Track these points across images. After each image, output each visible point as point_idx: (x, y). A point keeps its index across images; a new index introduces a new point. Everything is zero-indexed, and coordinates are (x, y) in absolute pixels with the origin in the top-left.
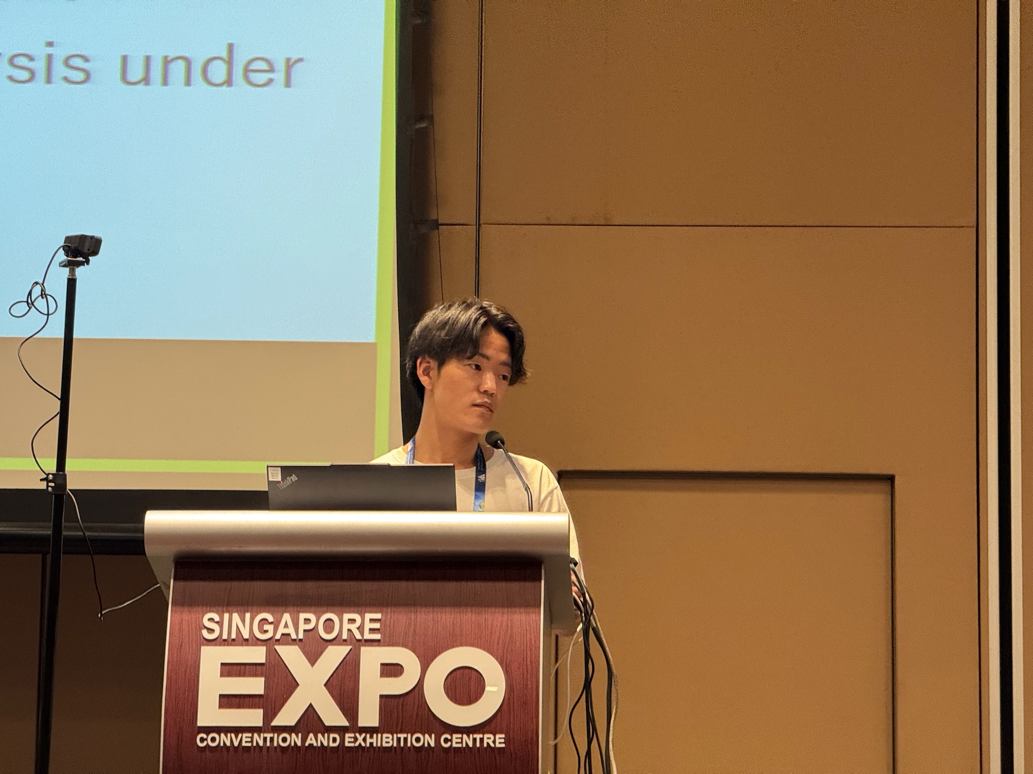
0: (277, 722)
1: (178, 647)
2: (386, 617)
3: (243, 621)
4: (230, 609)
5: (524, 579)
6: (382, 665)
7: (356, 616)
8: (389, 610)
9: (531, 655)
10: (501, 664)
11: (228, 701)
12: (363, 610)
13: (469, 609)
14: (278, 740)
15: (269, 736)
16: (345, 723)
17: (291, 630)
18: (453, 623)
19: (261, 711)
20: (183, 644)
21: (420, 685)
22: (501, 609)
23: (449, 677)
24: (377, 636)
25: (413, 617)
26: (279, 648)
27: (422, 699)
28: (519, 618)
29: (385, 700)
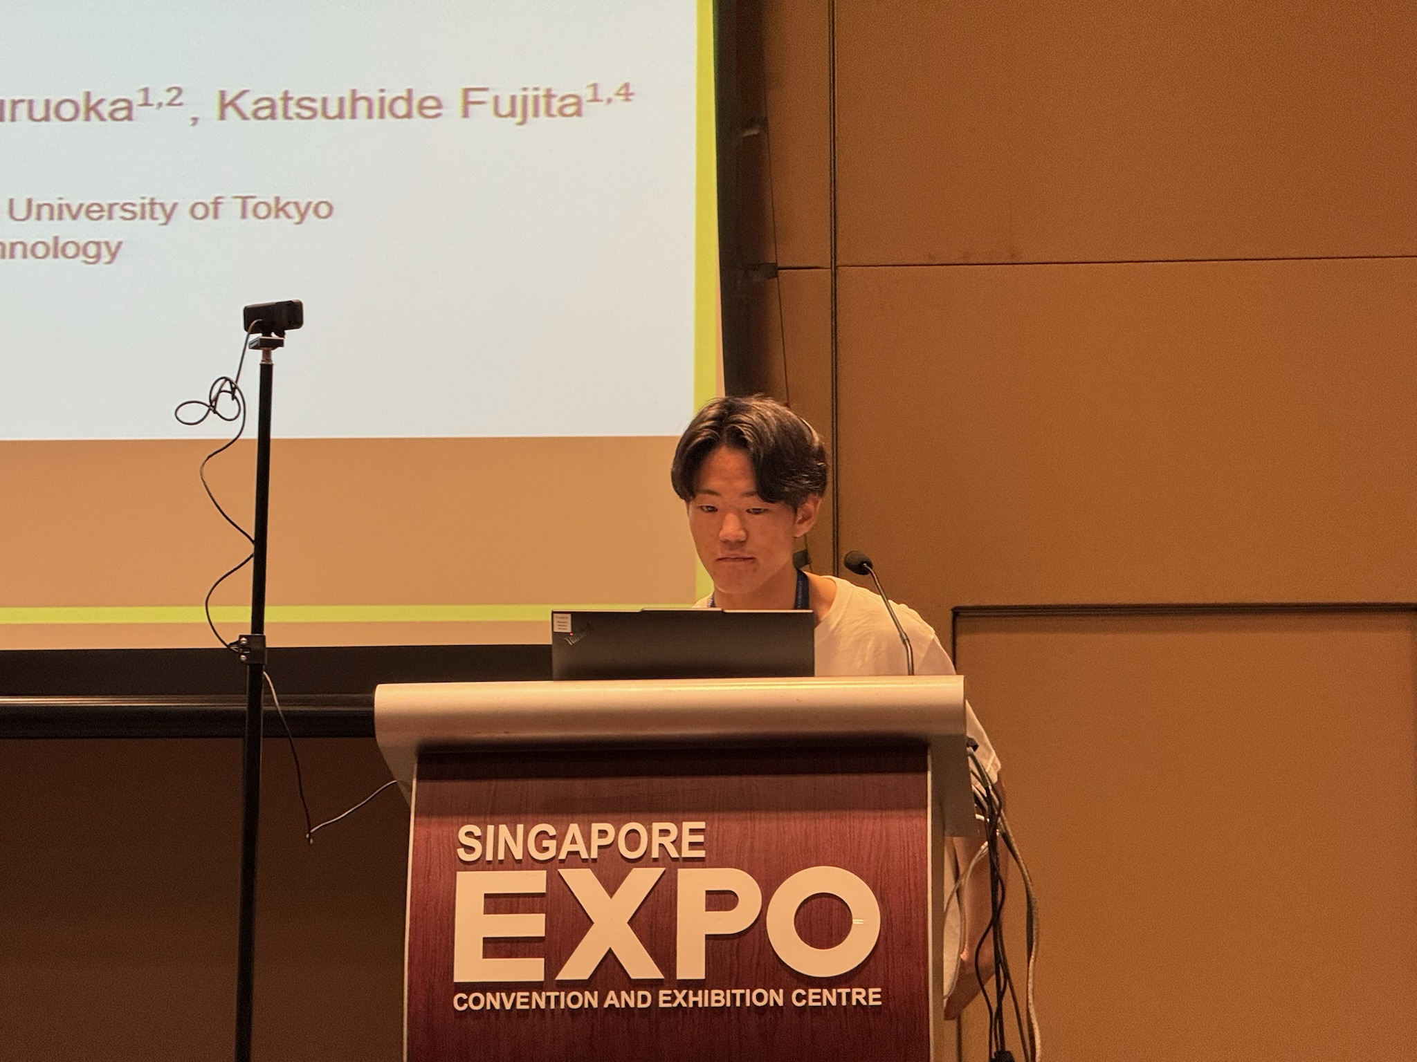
0: (561, 976)
1: (424, 874)
2: (712, 826)
3: (514, 835)
4: (496, 819)
5: (903, 770)
6: (708, 892)
7: (670, 826)
8: (716, 815)
9: (916, 877)
10: (874, 890)
11: (496, 947)
12: (681, 817)
13: (827, 814)
14: (566, 1000)
15: (553, 994)
16: (659, 975)
17: (580, 847)
18: (806, 834)
19: (543, 959)
20: (432, 870)
21: (761, 920)
22: (871, 814)
23: (802, 910)
24: (701, 853)
25: (749, 826)
26: (564, 872)
27: (765, 940)
28: (896, 825)
29: (712, 940)
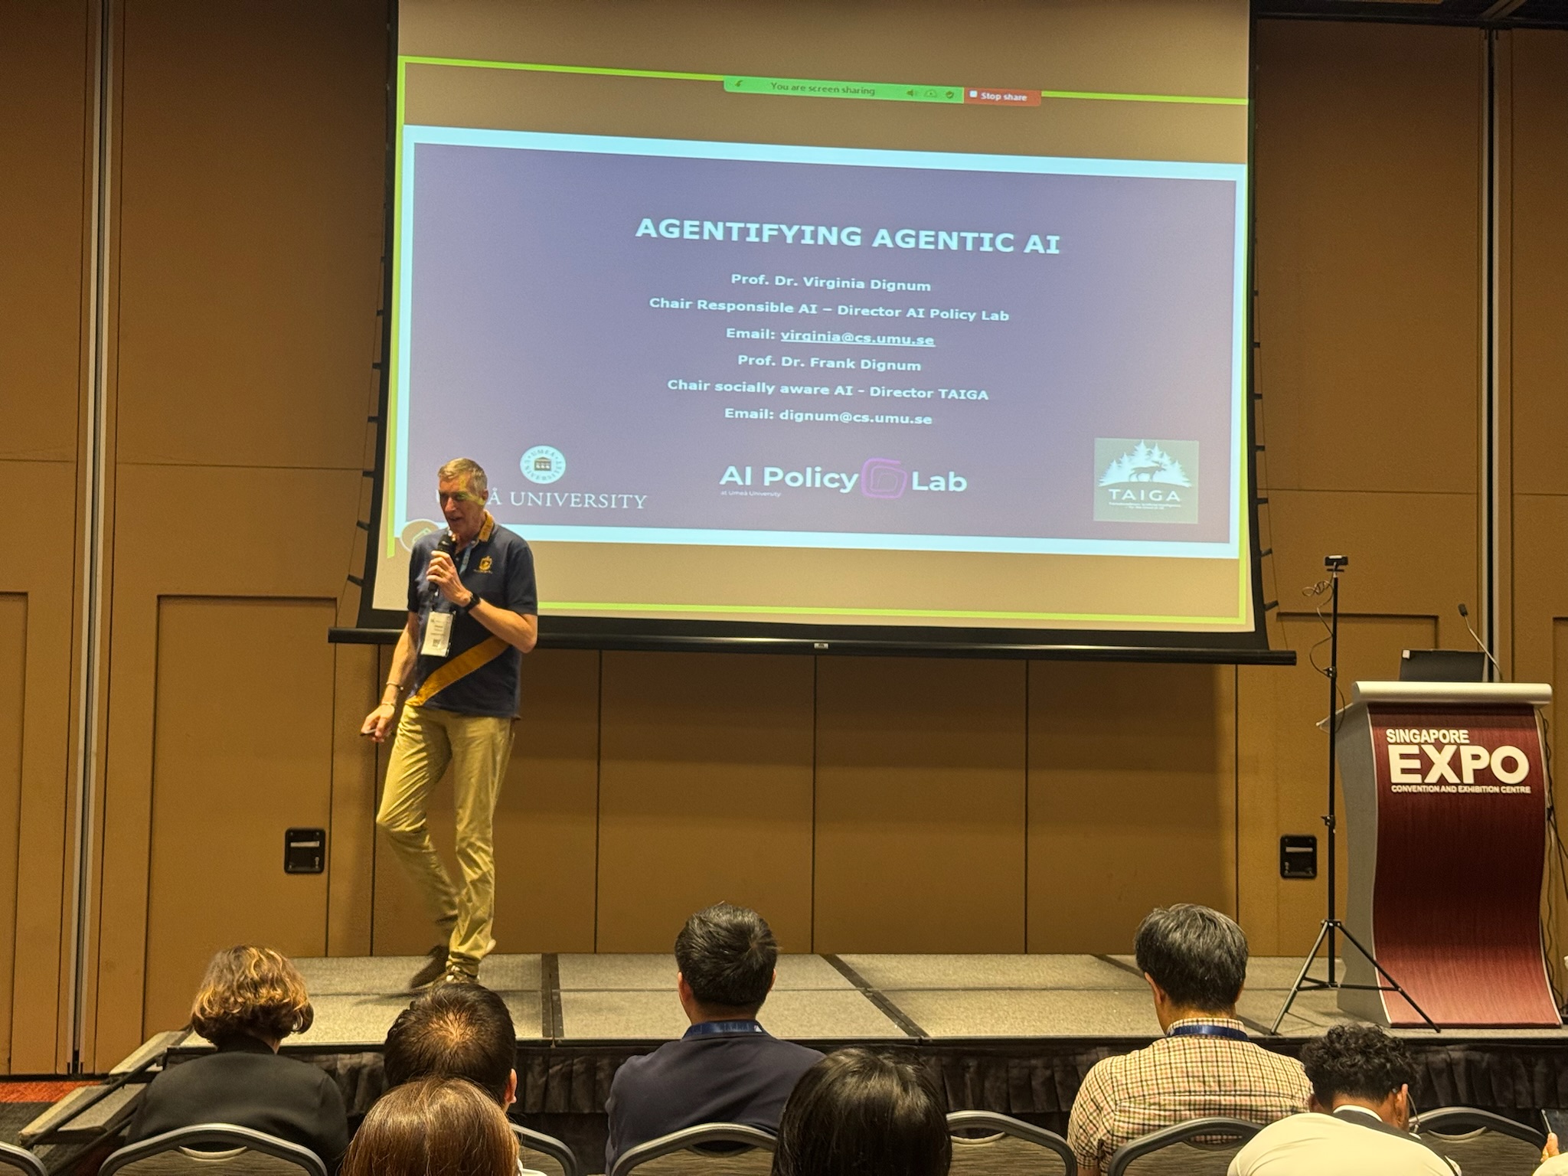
0: (1426, 781)
1: (1377, 746)
2: (1469, 732)
4: (1398, 728)
5: (1526, 715)
6: (1471, 755)
7: (1455, 731)
8: (1470, 730)
9: (1537, 749)
10: (1524, 754)
11: (1405, 771)
12: (1459, 729)
13: (1506, 728)
14: (1429, 789)
15: (1424, 787)
16: (1458, 781)
17: (1427, 738)
18: (1501, 735)
19: (1420, 776)
20: (1380, 745)
21: (1489, 766)
22: (1520, 729)
23: (1502, 761)
24: (1467, 741)
25: (1482, 732)
26: (1423, 746)
27: (1491, 771)
28: (1528, 733)
29: (1475, 771)
